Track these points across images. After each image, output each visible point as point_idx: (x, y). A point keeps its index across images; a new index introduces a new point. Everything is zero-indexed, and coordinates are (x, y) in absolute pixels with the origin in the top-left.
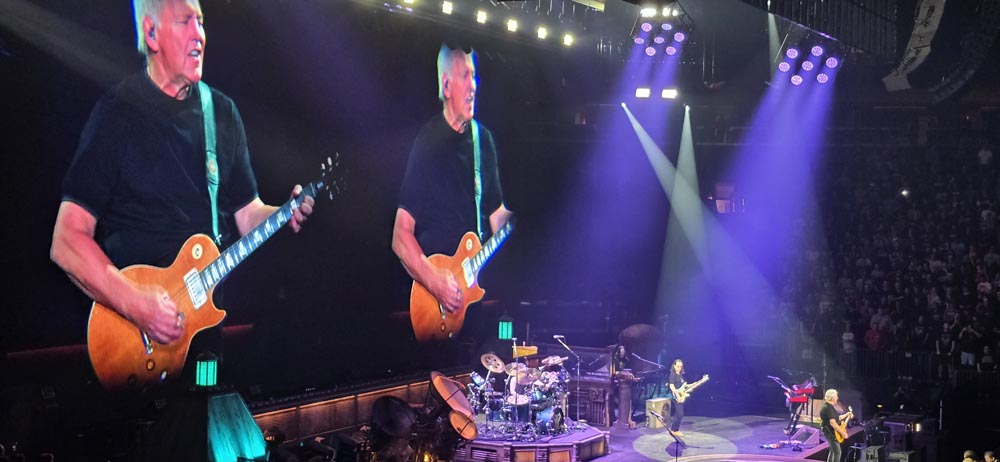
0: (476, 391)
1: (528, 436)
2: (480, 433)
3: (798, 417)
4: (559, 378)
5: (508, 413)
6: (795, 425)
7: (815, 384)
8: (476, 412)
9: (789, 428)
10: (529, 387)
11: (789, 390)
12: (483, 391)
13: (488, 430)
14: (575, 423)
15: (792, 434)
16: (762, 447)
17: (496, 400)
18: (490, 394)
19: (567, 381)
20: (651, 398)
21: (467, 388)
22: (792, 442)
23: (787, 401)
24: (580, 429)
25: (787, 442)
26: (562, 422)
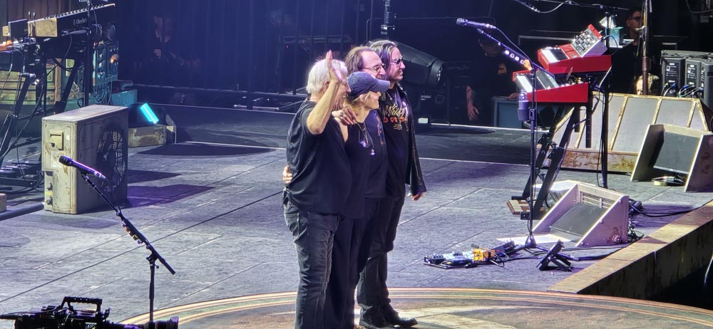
3: (559, 154)
6: (548, 181)
7: (614, 43)
9: (527, 193)
11: (526, 63)
15: (534, 214)
16: (438, 261)
22: (540, 239)
23: (522, 101)
25: (520, 241)
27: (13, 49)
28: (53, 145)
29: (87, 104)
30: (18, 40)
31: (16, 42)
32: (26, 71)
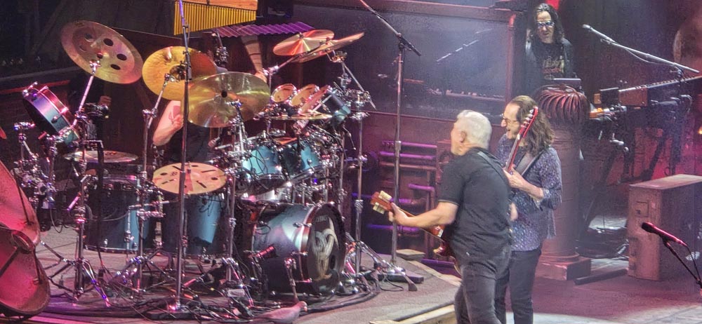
0: (42, 147)
1: (219, 300)
2: (54, 289)
4: (332, 105)
5: (152, 221)
8: (45, 220)
10: (228, 136)
12: (66, 148)
13: (83, 281)
14: (385, 259)
17: (111, 180)
18: (91, 154)
19: (359, 116)
20: (647, 176)
21: (14, 134)
24: (401, 280)
26: (338, 255)
27: (603, 116)
28: (639, 212)
29: (673, 174)
30: (609, 107)
31: (607, 110)
32: (616, 138)
